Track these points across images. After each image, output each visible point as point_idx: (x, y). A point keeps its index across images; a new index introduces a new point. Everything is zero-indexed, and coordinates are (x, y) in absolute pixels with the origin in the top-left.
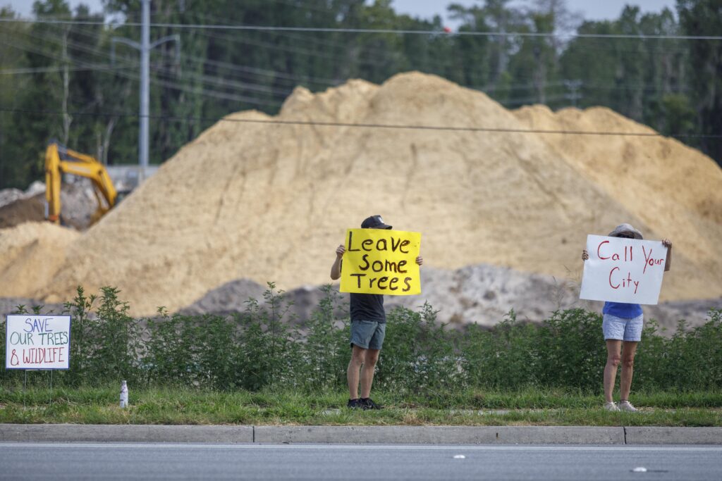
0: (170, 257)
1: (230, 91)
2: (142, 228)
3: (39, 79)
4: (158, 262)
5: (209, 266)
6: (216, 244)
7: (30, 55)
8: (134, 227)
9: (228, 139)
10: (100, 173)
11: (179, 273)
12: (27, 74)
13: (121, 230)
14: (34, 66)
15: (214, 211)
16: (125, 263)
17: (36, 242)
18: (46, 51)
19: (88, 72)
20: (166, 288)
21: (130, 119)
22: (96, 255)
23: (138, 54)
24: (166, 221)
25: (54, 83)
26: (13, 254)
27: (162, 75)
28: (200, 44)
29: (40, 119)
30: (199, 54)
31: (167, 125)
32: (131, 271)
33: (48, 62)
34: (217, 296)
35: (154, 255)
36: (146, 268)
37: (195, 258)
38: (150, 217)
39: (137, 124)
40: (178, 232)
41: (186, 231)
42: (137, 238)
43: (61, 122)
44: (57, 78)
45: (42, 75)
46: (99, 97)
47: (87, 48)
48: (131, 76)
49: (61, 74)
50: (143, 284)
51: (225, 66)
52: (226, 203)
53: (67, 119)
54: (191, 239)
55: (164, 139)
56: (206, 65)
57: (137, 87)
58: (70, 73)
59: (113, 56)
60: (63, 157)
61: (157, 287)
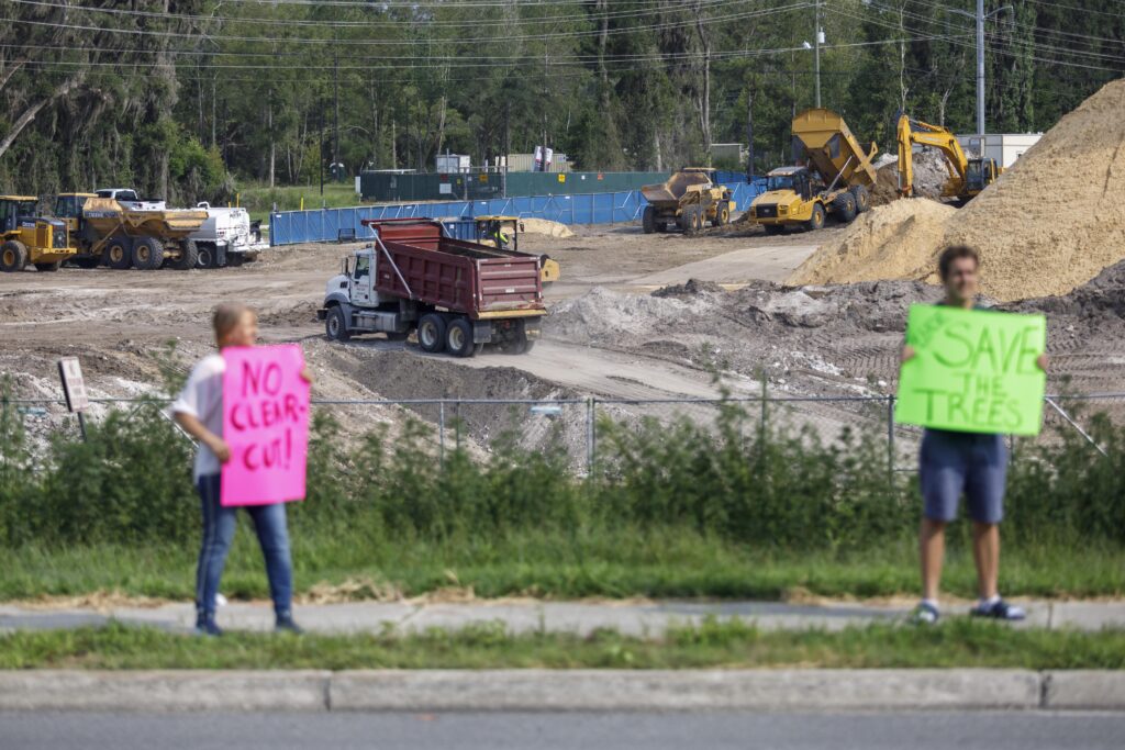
0: (1057, 232)
1: (1060, 58)
2: (1024, 202)
3: (877, 52)
4: (1044, 238)
5: (1099, 241)
6: (1105, 217)
7: (867, 28)
8: (1017, 201)
9: (1113, 106)
10: (951, 142)
11: (1067, 249)
12: (864, 47)
13: (1002, 205)
14: (871, 39)
15: (1102, 182)
16: (1009, 239)
17: (912, 219)
18: (883, 24)
19: (925, 43)
20: (1053, 265)
21: (966, 87)
22: (977, 232)
23: (974, 23)
24: (1050, 195)
25: (891, 55)
26: (889, 232)
27: (996, 44)
28: (1032, 14)
29: (878, 91)
30: (1030, 23)
31: (1000, 94)
32: (1015, 248)
33: (885, 34)
34: (1113, 274)
35: (1040, 231)
36: (1032, 245)
37: (1084, 233)
38: (1033, 191)
39: (973, 93)
40: (1063, 206)
41: (1072, 204)
42: (1021, 213)
43: (899, 93)
44: (894, 50)
45: (879, 46)
46: (934, 68)
47: (923, 19)
48: (966, 45)
49: (898, 46)
50: (1029, 261)
51: (1055, 32)
52: (1114, 174)
53: (905, 90)
54: (1079, 213)
55: (998, 106)
56: (1036, 32)
57: (972, 57)
58: (906, 44)
59: (949, 26)
60: (915, 128)
61: (1044, 265)
